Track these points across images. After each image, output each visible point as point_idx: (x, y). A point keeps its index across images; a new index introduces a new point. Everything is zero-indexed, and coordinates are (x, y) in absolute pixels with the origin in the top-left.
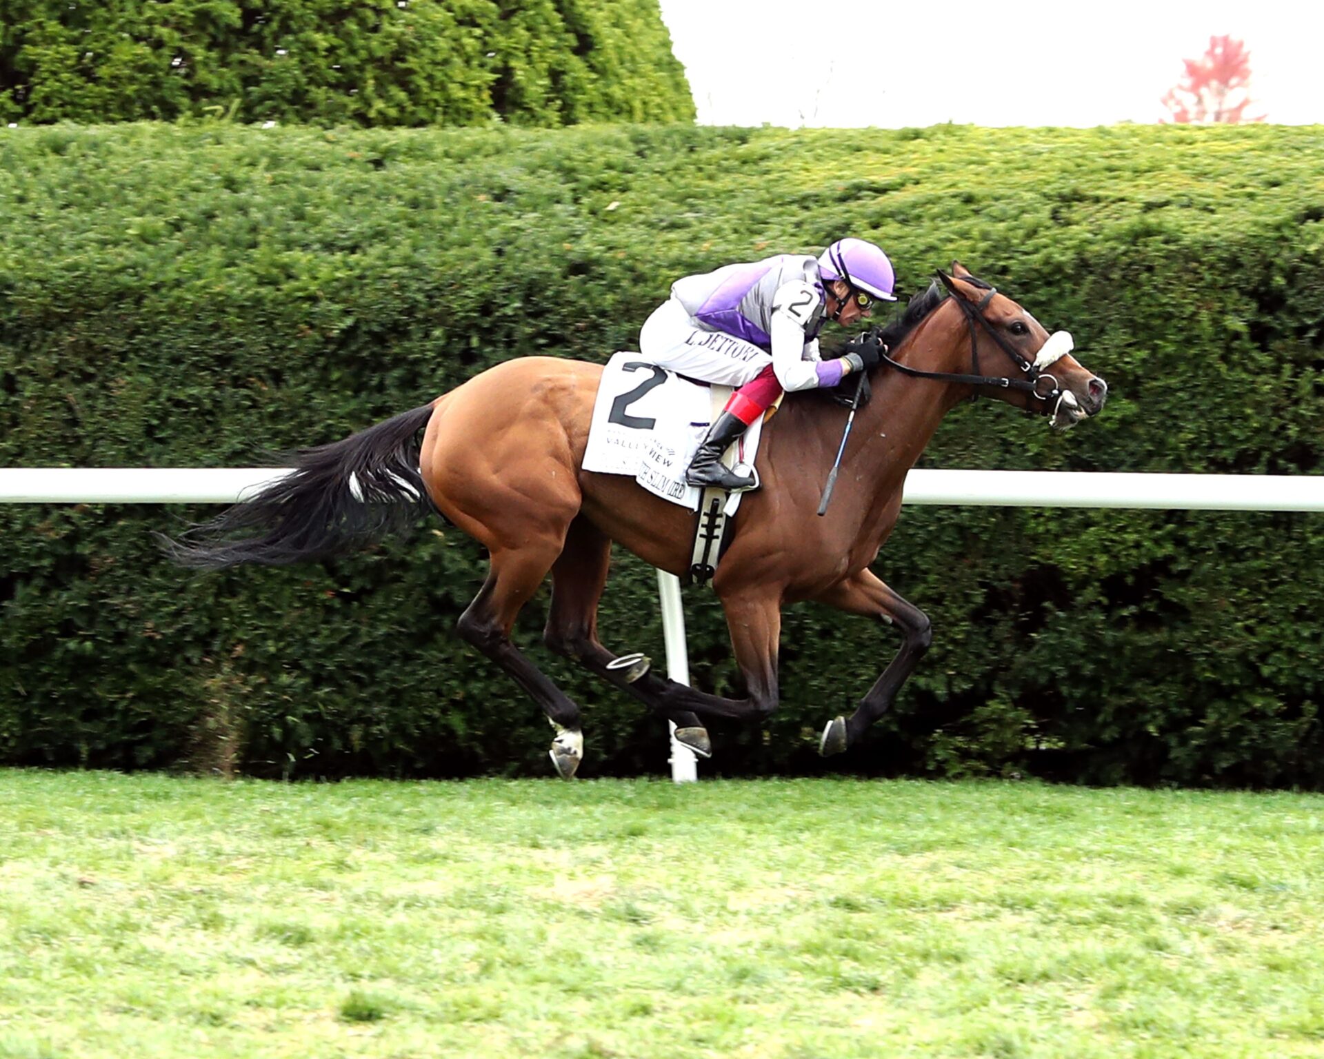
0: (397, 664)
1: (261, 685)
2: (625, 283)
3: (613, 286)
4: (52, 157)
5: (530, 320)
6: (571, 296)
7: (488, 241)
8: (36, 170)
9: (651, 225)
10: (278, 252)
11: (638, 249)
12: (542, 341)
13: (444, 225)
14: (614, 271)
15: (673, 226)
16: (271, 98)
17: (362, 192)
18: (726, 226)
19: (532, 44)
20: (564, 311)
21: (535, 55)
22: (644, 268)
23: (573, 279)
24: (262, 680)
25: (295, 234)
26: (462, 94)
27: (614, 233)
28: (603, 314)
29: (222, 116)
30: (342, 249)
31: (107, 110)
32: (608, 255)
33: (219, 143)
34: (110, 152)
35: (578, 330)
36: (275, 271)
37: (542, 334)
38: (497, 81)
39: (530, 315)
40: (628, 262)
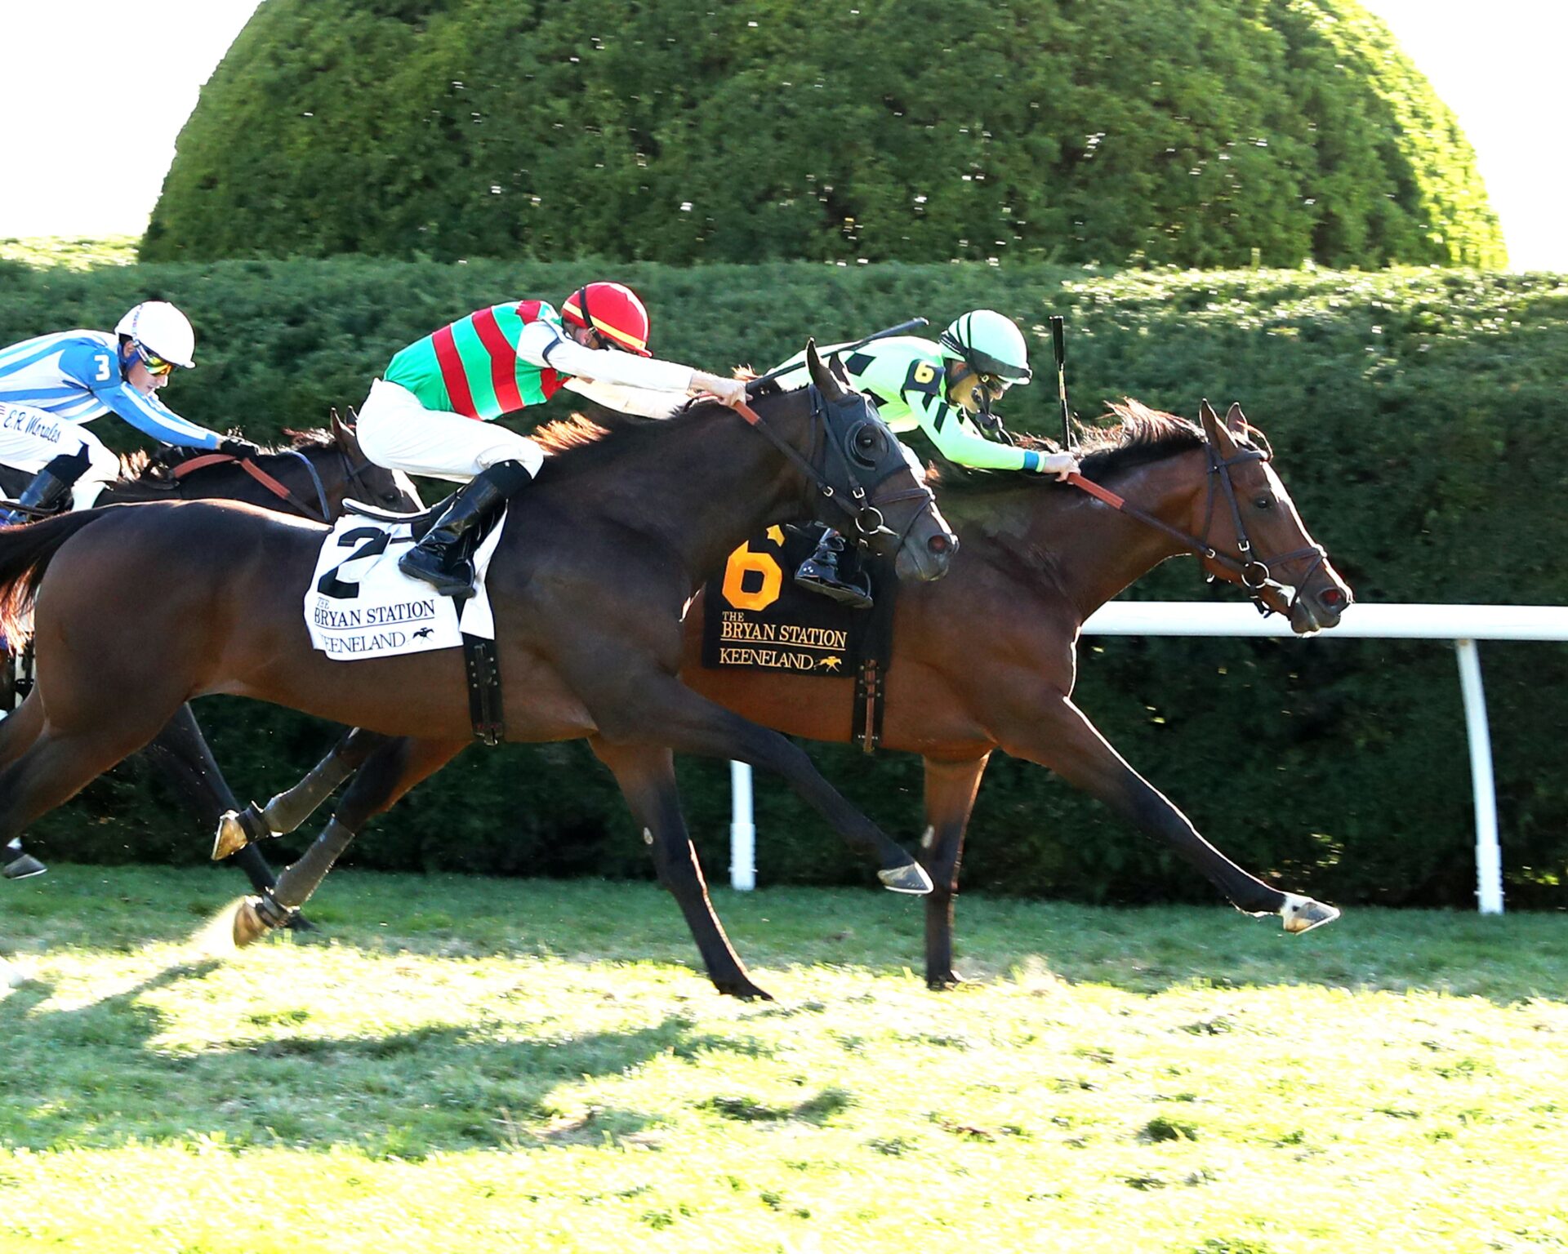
0: (1206, 791)
1: (1073, 809)
2: (1436, 422)
3: (1424, 424)
4: (879, 295)
5: (1341, 457)
6: (1381, 432)
7: (1301, 380)
8: (862, 308)
9: (1460, 366)
10: (1095, 389)
11: (1450, 389)
12: (1351, 478)
13: (1258, 363)
14: (1424, 409)
15: (1484, 367)
16: (1097, 236)
17: (1178, 331)
18: (1535, 368)
19: (1353, 190)
20: (1376, 448)
21: (1354, 199)
22: (1455, 407)
23: (1385, 417)
24: (1074, 804)
25: (1113, 372)
26: (1283, 236)
27: (1425, 374)
28: (1413, 451)
29: (1045, 258)
30: (1157, 386)
31: (934, 245)
32: (1420, 394)
33: (1041, 284)
34: (935, 291)
35: (1389, 467)
36: (1090, 405)
37: (1353, 470)
38: (1319, 226)
39: (1341, 452)
40: (1440, 401)
